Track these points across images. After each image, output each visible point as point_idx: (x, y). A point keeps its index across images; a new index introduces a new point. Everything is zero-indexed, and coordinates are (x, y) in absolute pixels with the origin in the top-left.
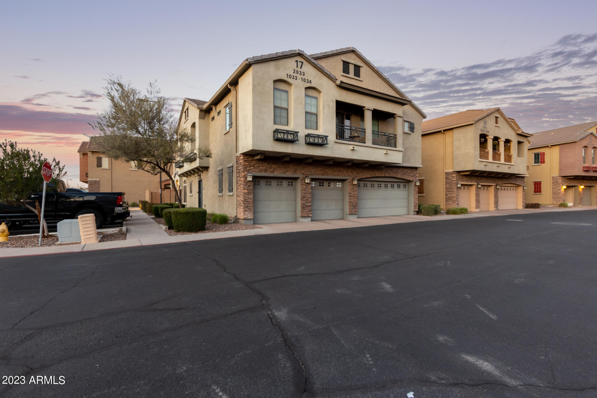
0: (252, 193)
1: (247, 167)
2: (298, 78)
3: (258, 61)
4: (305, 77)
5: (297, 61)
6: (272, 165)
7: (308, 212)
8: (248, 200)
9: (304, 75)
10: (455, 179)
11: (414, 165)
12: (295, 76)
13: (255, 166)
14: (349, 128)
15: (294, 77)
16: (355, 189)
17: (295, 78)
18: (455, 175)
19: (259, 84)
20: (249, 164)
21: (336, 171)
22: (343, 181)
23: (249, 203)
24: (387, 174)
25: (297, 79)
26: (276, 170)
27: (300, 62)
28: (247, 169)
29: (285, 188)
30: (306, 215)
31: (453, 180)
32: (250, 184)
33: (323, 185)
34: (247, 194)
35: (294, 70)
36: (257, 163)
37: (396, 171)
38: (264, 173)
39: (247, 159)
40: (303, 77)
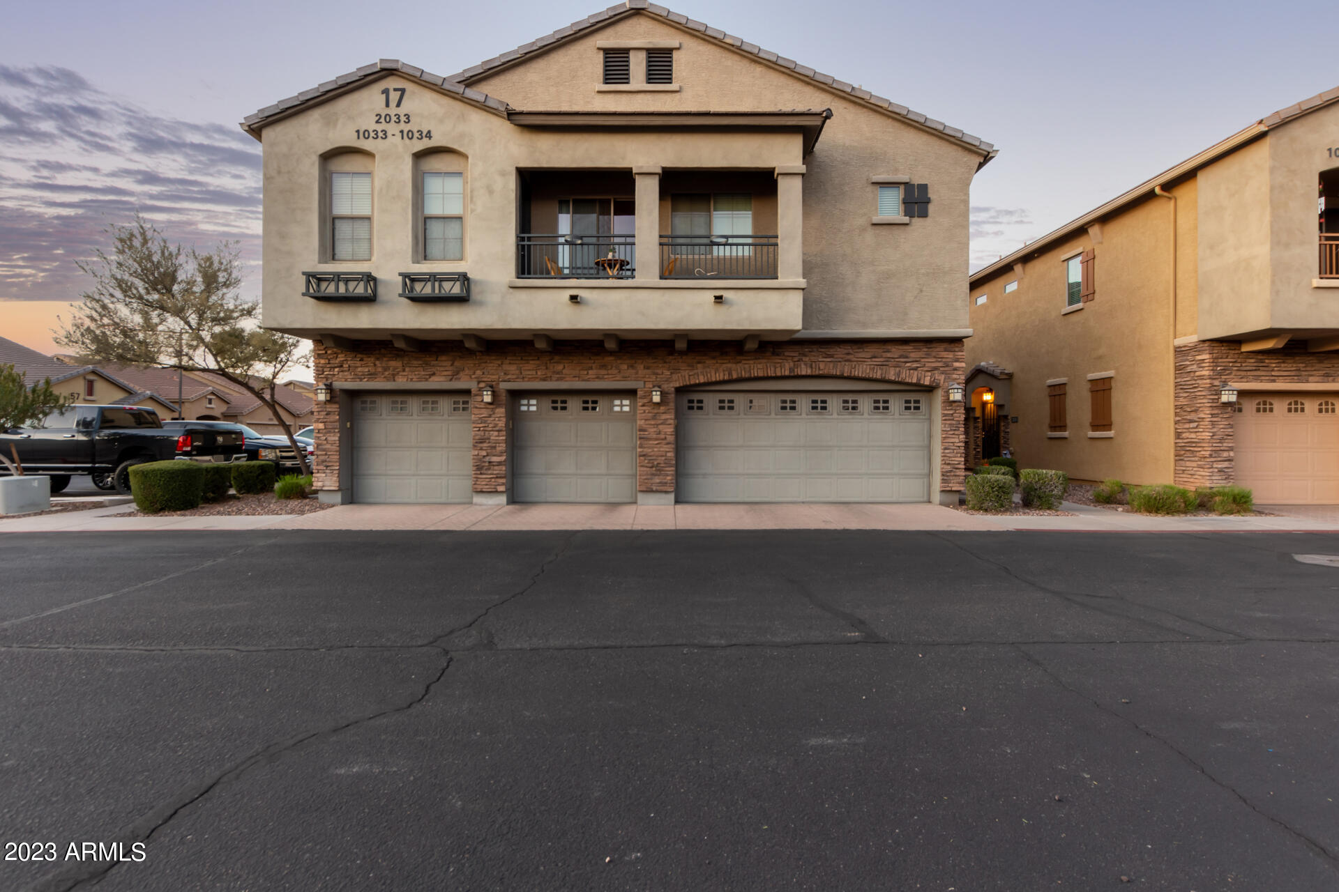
0: (337, 430)
1: (325, 370)
2: (389, 134)
3: (270, 119)
4: (414, 126)
5: (386, 92)
6: (388, 361)
7: (493, 480)
8: (324, 447)
9: (409, 122)
10: (1207, 373)
11: (925, 330)
12: (379, 131)
13: (344, 366)
14: (594, 240)
15: (376, 134)
16: (664, 417)
17: (380, 134)
18: (1205, 356)
19: (279, 172)
20: (329, 363)
21: (591, 368)
22: (631, 393)
23: (329, 453)
24: (803, 366)
25: (386, 137)
26: (401, 373)
27: (395, 90)
28: (326, 373)
29: (446, 416)
30: (486, 488)
31: (1201, 377)
32: (330, 410)
33: (564, 408)
34: (324, 431)
35: (377, 115)
36: (349, 359)
37: (848, 354)
38: (367, 381)
39: (324, 352)
40: (406, 128)
